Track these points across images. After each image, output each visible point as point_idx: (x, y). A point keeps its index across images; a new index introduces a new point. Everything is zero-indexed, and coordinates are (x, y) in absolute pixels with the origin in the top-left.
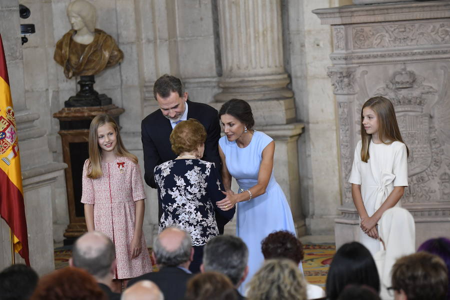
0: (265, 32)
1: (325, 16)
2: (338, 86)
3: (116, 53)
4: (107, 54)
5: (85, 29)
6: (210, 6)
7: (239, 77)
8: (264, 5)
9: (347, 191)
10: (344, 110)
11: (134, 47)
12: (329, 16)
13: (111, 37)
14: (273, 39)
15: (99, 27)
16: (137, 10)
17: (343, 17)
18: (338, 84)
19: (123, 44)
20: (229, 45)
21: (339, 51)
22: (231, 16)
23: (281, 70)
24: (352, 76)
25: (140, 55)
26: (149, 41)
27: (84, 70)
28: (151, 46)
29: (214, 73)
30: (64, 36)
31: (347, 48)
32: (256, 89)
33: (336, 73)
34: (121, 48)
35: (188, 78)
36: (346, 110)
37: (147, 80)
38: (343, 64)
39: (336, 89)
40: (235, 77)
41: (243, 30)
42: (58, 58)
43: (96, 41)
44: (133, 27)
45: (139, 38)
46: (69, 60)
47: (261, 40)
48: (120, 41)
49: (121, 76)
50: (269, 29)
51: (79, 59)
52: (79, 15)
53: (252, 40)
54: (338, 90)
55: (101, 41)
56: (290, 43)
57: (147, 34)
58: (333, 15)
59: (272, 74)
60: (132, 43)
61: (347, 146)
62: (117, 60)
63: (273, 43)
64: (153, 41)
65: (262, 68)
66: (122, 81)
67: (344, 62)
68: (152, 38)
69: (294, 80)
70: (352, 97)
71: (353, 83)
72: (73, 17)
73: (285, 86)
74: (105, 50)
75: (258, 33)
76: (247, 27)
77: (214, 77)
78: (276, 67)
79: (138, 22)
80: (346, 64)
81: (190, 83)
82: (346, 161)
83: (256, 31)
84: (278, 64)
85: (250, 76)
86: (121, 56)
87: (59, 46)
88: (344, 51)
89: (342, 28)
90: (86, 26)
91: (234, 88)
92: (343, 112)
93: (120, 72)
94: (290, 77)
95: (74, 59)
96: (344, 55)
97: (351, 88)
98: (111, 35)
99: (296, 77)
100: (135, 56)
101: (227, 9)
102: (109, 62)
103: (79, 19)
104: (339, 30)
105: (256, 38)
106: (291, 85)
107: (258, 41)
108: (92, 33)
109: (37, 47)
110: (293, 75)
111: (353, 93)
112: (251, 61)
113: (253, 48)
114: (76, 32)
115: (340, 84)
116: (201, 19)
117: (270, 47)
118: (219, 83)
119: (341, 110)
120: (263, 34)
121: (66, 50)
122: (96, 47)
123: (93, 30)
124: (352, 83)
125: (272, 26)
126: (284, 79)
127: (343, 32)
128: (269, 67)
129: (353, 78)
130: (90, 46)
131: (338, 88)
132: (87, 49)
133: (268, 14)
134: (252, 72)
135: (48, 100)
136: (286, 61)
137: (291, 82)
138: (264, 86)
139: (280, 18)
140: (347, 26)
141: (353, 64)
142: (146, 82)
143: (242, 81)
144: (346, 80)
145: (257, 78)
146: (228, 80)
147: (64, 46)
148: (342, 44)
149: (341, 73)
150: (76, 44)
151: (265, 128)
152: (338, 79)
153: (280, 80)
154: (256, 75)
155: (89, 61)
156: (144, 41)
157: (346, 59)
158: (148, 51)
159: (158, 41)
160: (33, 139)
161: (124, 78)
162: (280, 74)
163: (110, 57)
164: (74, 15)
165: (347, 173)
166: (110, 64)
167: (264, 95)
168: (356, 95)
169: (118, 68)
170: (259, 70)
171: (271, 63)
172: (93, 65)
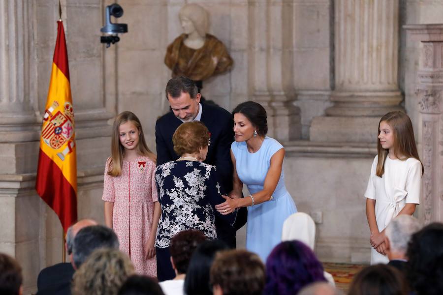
0: (379, 48)
1: (415, 32)
2: (424, 104)
3: (225, 59)
4: (215, 60)
5: (196, 34)
6: (328, 18)
7: (350, 91)
8: (380, 19)
9: (426, 213)
10: (428, 130)
11: (245, 55)
12: (418, 32)
13: (221, 42)
14: (387, 54)
16: (251, 18)
17: (432, 34)
18: (424, 102)
19: (235, 51)
20: (342, 58)
21: (427, 69)
22: (345, 29)
23: (394, 87)
24: (438, 95)
25: (251, 62)
26: (262, 50)
27: (191, 74)
28: (263, 56)
29: (328, 86)
31: (434, 65)
32: (366, 105)
33: (422, 91)
34: (233, 55)
35: (302, 90)
36: (430, 130)
37: (257, 88)
38: (429, 82)
39: (422, 108)
40: (346, 91)
41: (356, 43)
42: (168, 61)
43: (205, 47)
44: (245, 34)
45: (251, 46)
46: (177, 64)
47: (374, 55)
48: (233, 47)
49: (231, 83)
50: (384, 45)
51: (187, 63)
52: (190, 19)
53: (365, 55)
54: (424, 108)
55: (211, 46)
56: (406, 60)
57: (260, 41)
58: (421, 32)
59: (384, 91)
60: (243, 51)
61: (429, 166)
62: (226, 66)
63: (387, 59)
64: (267, 50)
65: (373, 83)
66: (231, 88)
67: (430, 80)
68: (264, 46)
69: (407, 99)
70: (436, 116)
71: (439, 102)
72: (185, 21)
73: (397, 103)
74: (214, 56)
75: (372, 47)
76: (361, 40)
77: (326, 90)
78: (389, 83)
79: (251, 30)
80: (433, 83)
81: (303, 95)
82: (427, 182)
83: (370, 46)
84: (391, 81)
85: (361, 91)
86: (231, 62)
87: (170, 49)
88: (431, 70)
89: (431, 46)
90: (197, 30)
91: (344, 102)
92: (427, 132)
93: (230, 79)
94: (403, 94)
95: (182, 64)
96: (430, 73)
97: (436, 107)
99: (410, 95)
100: (245, 63)
101: (342, 22)
102: (217, 69)
103: (190, 23)
104: (428, 47)
105: (370, 53)
106: (404, 104)
107: (372, 56)
108: (203, 37)
109: (154, 50)
110: (406, 92)
111: (438, 112)
112: (362, 76)
113: (365, 63)
114: (187, 36)
115: (426, 102)
116: (318, 31)
117: (383, 64)
118: (330, 96)
119: (426, 129)
120: (377, 49)
121: (175, 54)
122: (205, 53)
123: (204, 35)
124: (437, 102)
125: (387, 42)
126: (397, 96)
127: (432, 49)
128: (381, 83)
129: (439, 97)
130: (200, 51)
131: (424, 106)
132: (195, 54)
133: (384, 28)
134: (363, 87)
136: (401, 79)
137: (403, 101)
138: (375, 103)
139: (397, 34)
140: (437, 44)
141: (440, 82)
142: (255, 91)
143: (352, 96)
144: (431, 99)
145: (368, 94)
146: (339, 94)
147: (174, 49)
148: (430, 63)
149: (427, 91)
150: (186, 48)
151: (370, 145)
152: (425, 97)
153: (392, 97)
154: (367, 91)
155: (197, 66)
156: (257, 49)
157: (432, 77)
158: (260, 59)
159: (272, 50)
160: (103, 138)
161: (233, 86)
162: (392, 91)
163: (219, 63)
164: (185, 18)
165: (427, 194)
167: (373, 111)
168: (441, 115)
169: (228, 75)
170: (370, 86)
171: (383, 79)
172: (200, 70)
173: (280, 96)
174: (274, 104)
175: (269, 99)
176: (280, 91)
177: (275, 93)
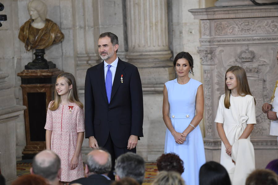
0: (157, 23)
1: (197, 14)
2: (204, 59)
3: (59, 35)
4: (53, 36)
5: (39, 19)
6: (121, 6)
7: (139, 52)
8: (156, 6)
9: (208, 128)
10: (207, 75)
11: (71, 31)
12: (199, 14)
13: (56, 24)
14: (162, 28)
15: (48, 18)
16: (73, 7)
17: (208, 14)
18: (204, 58)
19: (64, 29)
20: (133, 31)
21: (206, 37)
22: (135, 13)
23: (166, 48)
24: (213, 53)
25: (75, 36)
26: (81, 27)
27: (38, 45)
28: (82, 30)
29: (123, 49)
30: (26, 23)
31: (210, 34)
32: (150, 60)
33: (203, 51)
34: (63, 31)
36: (209, 75)
37: (79, 52)
38: (207, 45)
39: (203, 61)
40: (137, 52)
41: (142, 21)
42: (21, 37)
43: (46, 27)
44: (70, 18)
45: (74, 26)
46: (28, 39)
47: (154, 28)
48: (62, 27)
49: (62, 50)
50: (160, 21)
51: (35, 38)
52: (36, 9)
53: (148, 28)
54: (204, 62)
55: (50, 27)
56: (173, 31)
57: (79, 22)
58: (201, 13)
59: (161, 51)
60: (70, 28)
61: (209, 98)
62: (59, 39)
63: (162, 31)
64: (84, 28)
65: (154, 46)
66: (62, 53)
67: (208, 44)
68: (83, 26)
70: (213, 67)
71: (214, 57)
72: (32, 10)
73: (169, 59)
74: (52, 33)
75: (152, 24)
76: (145, 19)
77: (122, 52)
78: (163, 46)
79: (74, 15)
80: (210, 45)
82: (208, 108)
83: (151, 22)
84: (164, 45)
85: (146, 52)
87: (22, 29)
88: (209, 37)
89: (208, 22)
90: (40, 16)
91: (136, 59)
92: (207, 76)
93: (62, 47)
94: (172, 53)
95: (31, 38)
96: (209, 40)
97: (213, 61)
98: (57, 23)
100: (71, 37)
101: (132, 8)
102: (54, 41)
103: (36, 12)
104: (205, 23)
105: (151, 27)
107: (152, 29)
108: (44, 21)
109: (7, 30)
110: (174, 52)
111: (214, 64)
112: (147, 42)
113: (148, 33)
114: (33, 20)
115: (205, 58)
116: (115, 14)
117: (159, 33)
118: (126, 55)
119: (205, 75)
120: (156, 25)
121: (26, 32)
122: (46, 31)
123: (45, 20)
124: (213, 58)
126: (169, 54)
127: (208, 24)
128: (159, 46)
129: (214, 55)
130: (43, 30)
131: (204, 61)
132: (40, 32)
133: (159, 11)
134: (148, 49)
135: (13, 65)
136: (170, 43)
137: (173, 56)
138: (156, 59)
140: (211, 21)
141: (214, 45)
142: (78, 54)
143: (141, 55)
144: (209, 56)
145: (151, 53)
146: (132, 54)
147: (25, 29)
148: (207, 32)
149: (206, 51)
150: (33, 28)
151: (155, 86)
152: (204, 55)
153: (166, 54)
154: (150, 51)
155: (41, 40)
156: (78, 27)
157: (210, 42)
158: (80, 34)
159: (87, 28)
160: (4, 90)
161: (64, 51)
162: (166, 51)
163: (55, 37)
164: (33, 9)
165: (209, 116)
166: (55, 42)
167: (155, 64)
168: (216, 66)
169: (60, 44)
170: (152, 48)
171: (160, 43)
172: (44, 42)
173: (94, 56)
174: (90, 62)
175: (87, 59)
176: (93, 53)
177: (90, 55)
